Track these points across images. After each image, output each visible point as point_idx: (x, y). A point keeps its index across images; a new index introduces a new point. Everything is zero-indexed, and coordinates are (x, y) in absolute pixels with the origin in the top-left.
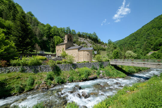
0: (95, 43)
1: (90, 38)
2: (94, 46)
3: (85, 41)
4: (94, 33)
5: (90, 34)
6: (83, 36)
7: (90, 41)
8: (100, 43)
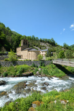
0: (53, 46)
1: (48, 42)
2: (52, 48)
3: (45, 45)
4: (52, 38)
5: (49, 40)
6: (44, 41)
7: (49, 44)
8: (56, 46)
